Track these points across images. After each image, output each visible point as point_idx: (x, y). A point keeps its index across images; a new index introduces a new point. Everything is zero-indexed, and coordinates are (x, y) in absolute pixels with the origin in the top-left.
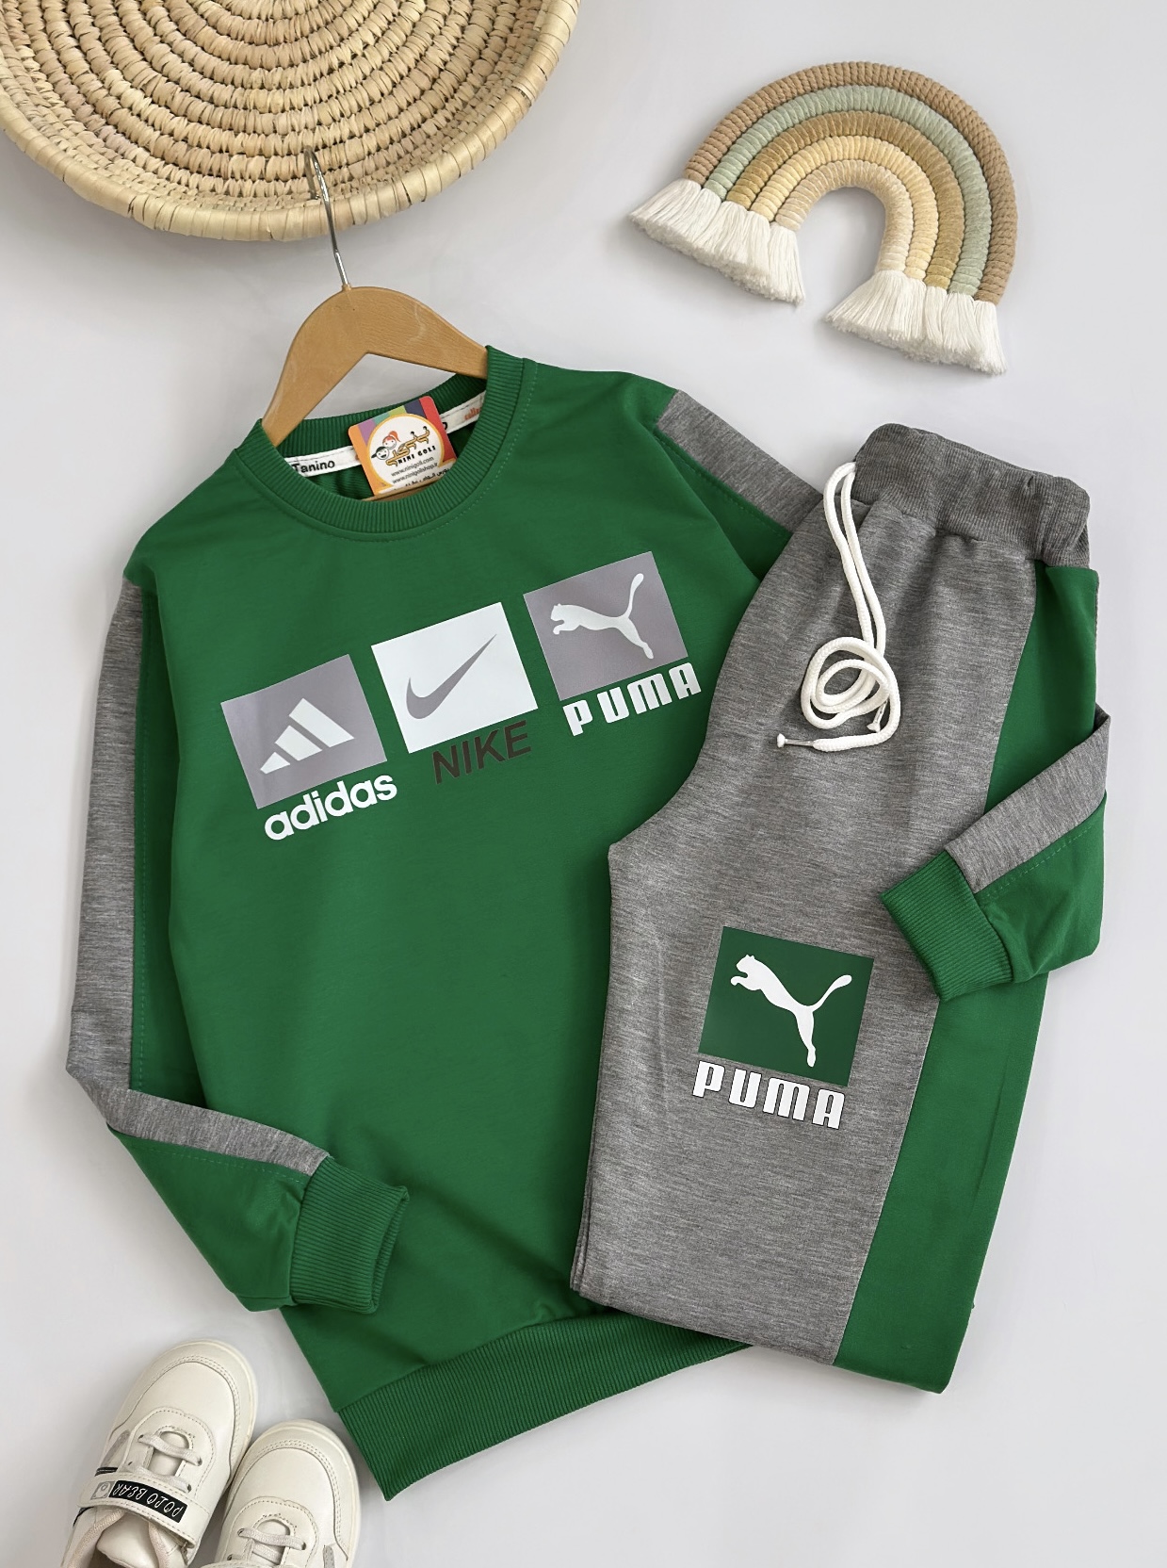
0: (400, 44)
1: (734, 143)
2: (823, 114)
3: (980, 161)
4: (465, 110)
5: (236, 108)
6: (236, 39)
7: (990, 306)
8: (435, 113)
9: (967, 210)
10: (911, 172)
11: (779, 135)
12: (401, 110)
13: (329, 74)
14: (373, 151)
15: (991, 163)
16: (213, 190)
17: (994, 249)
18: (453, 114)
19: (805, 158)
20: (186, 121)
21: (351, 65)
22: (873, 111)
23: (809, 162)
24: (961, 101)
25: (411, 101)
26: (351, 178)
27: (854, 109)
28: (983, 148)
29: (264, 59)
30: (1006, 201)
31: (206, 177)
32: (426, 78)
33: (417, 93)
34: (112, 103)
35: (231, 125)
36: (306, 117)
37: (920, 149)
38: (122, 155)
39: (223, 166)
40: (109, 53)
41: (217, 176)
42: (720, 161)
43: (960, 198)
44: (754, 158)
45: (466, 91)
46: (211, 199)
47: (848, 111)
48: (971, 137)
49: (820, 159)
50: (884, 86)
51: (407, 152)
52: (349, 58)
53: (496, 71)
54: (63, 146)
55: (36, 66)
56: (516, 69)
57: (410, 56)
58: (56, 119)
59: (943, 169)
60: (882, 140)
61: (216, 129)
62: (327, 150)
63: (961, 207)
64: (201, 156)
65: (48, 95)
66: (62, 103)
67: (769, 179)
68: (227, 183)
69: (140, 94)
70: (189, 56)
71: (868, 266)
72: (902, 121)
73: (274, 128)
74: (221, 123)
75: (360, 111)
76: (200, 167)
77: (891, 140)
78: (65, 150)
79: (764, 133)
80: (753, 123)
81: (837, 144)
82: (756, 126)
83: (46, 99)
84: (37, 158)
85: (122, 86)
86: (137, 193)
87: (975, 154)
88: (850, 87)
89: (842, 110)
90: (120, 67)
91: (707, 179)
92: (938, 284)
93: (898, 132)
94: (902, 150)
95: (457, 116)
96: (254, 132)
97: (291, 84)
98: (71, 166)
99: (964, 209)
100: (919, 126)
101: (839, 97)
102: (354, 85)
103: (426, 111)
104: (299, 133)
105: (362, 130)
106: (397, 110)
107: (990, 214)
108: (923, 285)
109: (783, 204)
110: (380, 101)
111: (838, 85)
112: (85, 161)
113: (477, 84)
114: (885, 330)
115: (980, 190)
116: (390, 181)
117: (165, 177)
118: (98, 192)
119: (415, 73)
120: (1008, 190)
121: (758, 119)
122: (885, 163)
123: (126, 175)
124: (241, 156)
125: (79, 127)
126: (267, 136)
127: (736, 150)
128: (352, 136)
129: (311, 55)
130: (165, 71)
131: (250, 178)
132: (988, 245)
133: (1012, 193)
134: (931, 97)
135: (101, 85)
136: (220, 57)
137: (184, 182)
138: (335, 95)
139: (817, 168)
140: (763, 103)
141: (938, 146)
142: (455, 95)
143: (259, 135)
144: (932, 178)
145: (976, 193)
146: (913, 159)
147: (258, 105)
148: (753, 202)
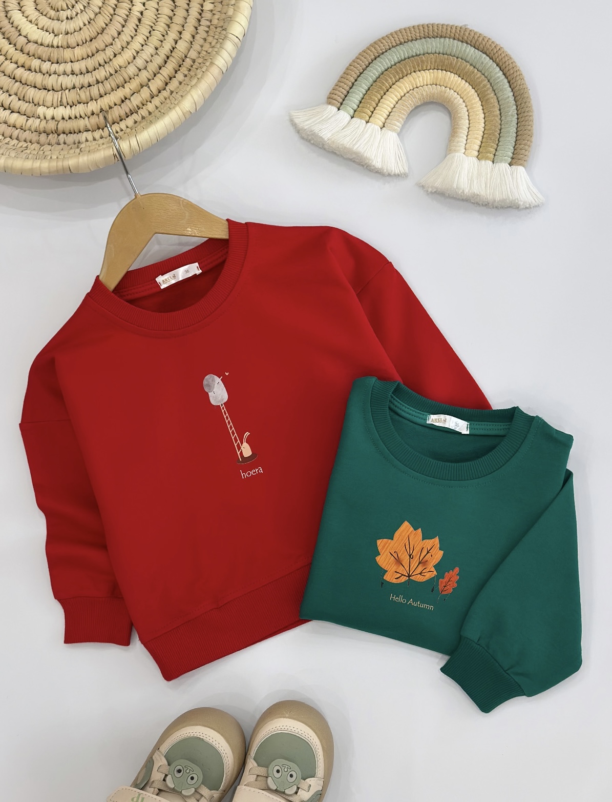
3: (507, 78)
5: (112, 75)
6: (83, 44)
13: (140, 22)
20: (95, 102)
26: (194, 61)
29: (105, 42)
34: (52, 125)
38: (79, 143)
39: (130, 108)
40: (30, 102)
41: (132, 114)
52: (143, 7)
61: (112, 93)
64: (116, 112)
66: (29, 144)
68: (139, 113)
69: (62, 108)
73: (138, 68)
74: (112, 88)
75: (169, 27)
76: (120, 117)
85: (50, 112)
90: (41, 103)
96: (130, 79)
97: (127, 42)
104: (151, 61)
105: (178, 35)
106: (186, 12)
124: (134, 95)
125: (47, 147)
126: (138, 75)
128: (176, 41)
129: (125, 21)
130: (64, 87)
131: (147, 102)
135: (40, 120)
136: (83, 59)
147: (121, 64)
148: (370, 117)
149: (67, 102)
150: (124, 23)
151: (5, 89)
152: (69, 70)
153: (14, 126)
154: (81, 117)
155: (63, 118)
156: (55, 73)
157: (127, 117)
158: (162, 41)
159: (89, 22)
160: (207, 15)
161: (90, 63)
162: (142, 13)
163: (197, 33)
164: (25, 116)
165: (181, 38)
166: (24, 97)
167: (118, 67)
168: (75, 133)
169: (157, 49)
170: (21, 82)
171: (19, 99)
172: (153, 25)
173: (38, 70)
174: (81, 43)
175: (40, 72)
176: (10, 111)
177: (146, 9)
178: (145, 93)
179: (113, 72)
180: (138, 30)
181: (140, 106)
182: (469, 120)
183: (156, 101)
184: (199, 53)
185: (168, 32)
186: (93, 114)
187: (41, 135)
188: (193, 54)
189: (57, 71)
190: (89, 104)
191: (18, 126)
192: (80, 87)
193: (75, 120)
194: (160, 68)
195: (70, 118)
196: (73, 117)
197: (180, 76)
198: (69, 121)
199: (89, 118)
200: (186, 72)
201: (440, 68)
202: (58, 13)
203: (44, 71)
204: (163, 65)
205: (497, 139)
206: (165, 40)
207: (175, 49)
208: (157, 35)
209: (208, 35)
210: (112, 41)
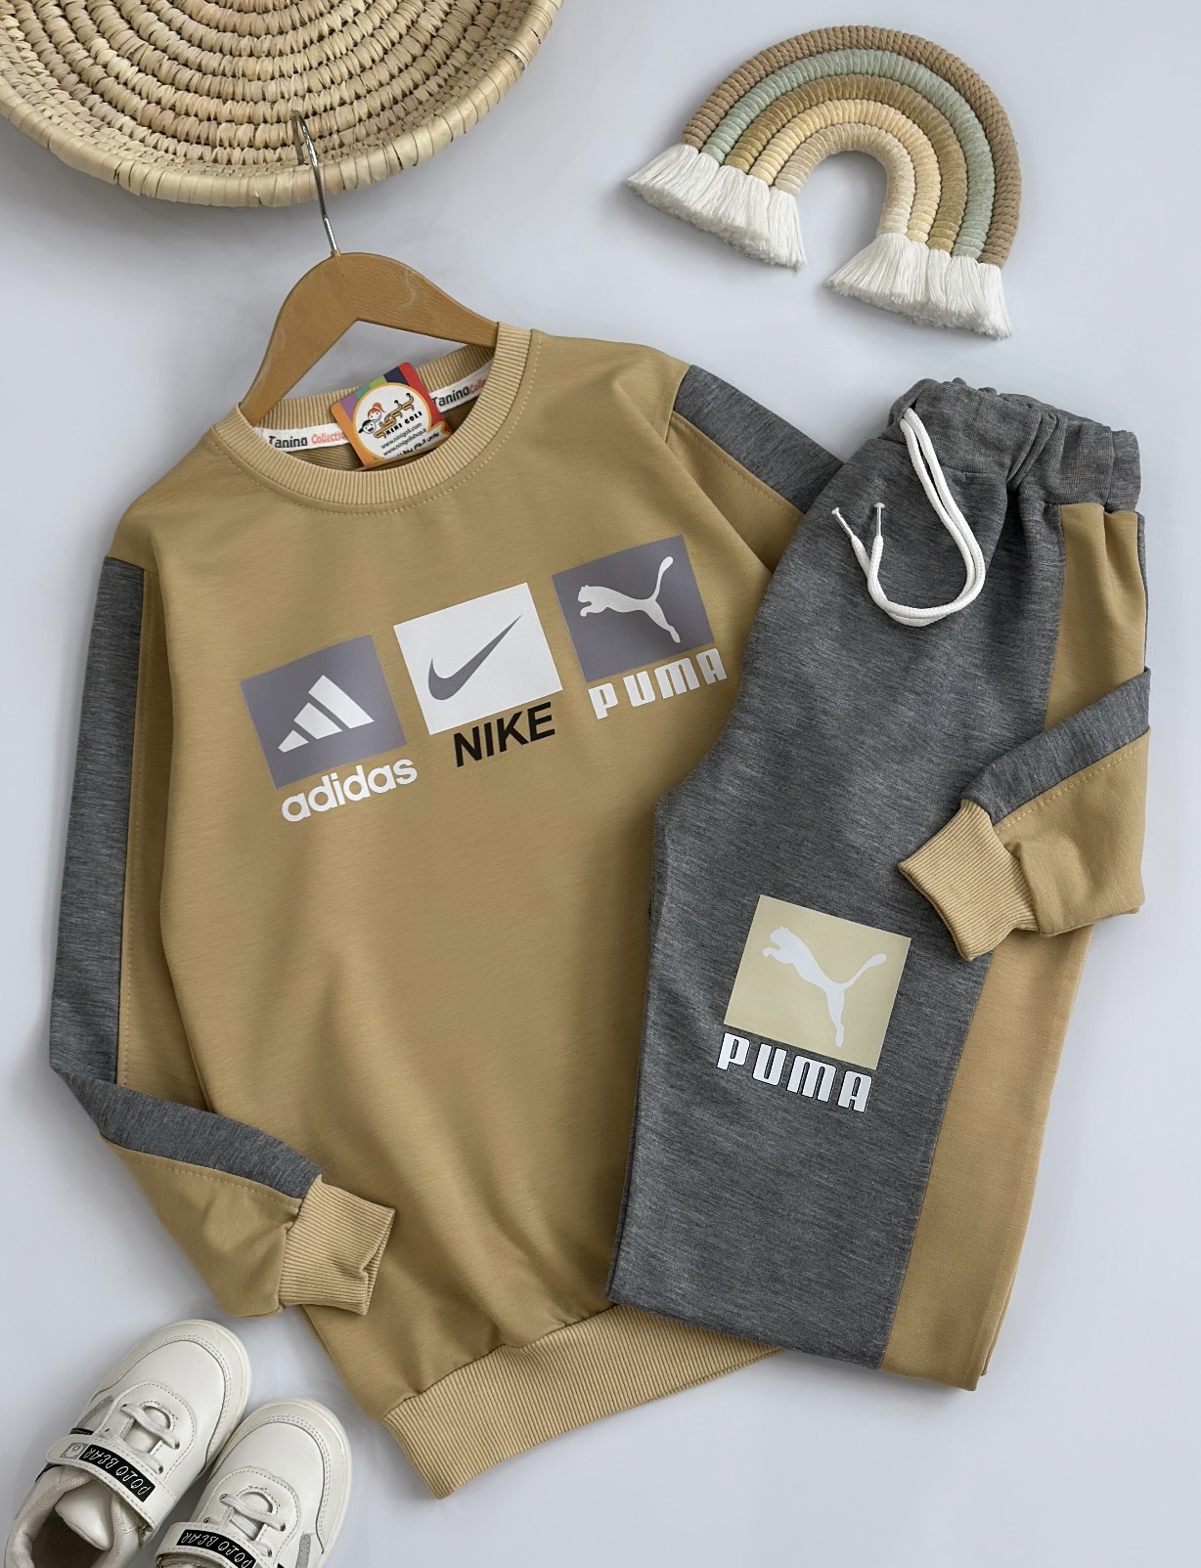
0: (391, 10)
1: (731, 107)
2: (822, 77)
3: (982, 123)
4: (458, 76)
5: (225, 76)
6: (225, 7)
7: (995, 269)
8: (428, 79)
9: (970, 173)
10: (912, 135)
11: (777, 99)
12: (392, 77)
13: (319, 41)
14: (364, 117)
15: (994, 126)
16: (201, 158)
17: (998, 211)
18: (446, 80)
19: (804, 121)
20: (174, 90)
21: (342, 31)
22: (873, 75)
23: (808, 125)
24: (962, 64)
25: (403, 67)
26: (342, 145)
27: (854, 73)
28: (985, 110)
29: (253, 27)
30: (1010, 163)
31: (194, 145)
32: (418, 45)
33: (409, 59)
34: (98, 72)
35: (219, 93)
36: (295, 84)
37: (921, 112)
38: (109, 124)
39: (211, 135)
40: (95, 23)
41: (205, 144)
42: (717, 125)
43: (962, 161)
44: (752, 122)
45: (459, 58)
46: (199, 166)
47: (848, 74)
48: (973, 100)
49: (819, 122)
50: (884, 50)
51: (399, 118)
52: (340, 25)
53: (488, 36)
54: (48, 113)
55: (20, 35)
56: (509, 33)
57: (401, 23)
58: (41, 88)
59: (945, 131)
60: (882, 104)
61: (205, 97)
62: (317, 118)
63: (963, 170)
64: (188, 124)
65: (33, 64)
66: (47, 72)
67: (768, 143)
68: (216, 150)
69: (126, 63)
70: (177, 23)
71: (869, 230)
72: (902, 84)
73: (264, 95)
74: (209, 91)
75: (350, 78)
76: (187, 134)
77: (891, 103)
78: (50, 118)
79: (762, 98)
80: (751, 88)
81: (836, 108)
82: (753, 90)
83: (31, 68)
84: (21, 125)
85: (109, 55)
86: (124, 159)
87: (977, 116)
88: (849, 51)
89: (842, 74)
90: (107, 35)
91: (705, 143)
92: (941, 246)
93: (899, 94)
94: (903, 113)
95: (450, 82)
96: (243, 100)
97: (280, 52)
98: (55, 133)
99: (967, 172)
100: (920, 89)
101: (838, 61)
102: (344, 52)
103: (418, 77)
104: (289, 100)
105: (353, 96)
106: (388, 77)
107: (993, 177)
108: (925, 247)
109: (782, 168)
110: (371, 68)
111: (837, 49)
112: (71, 128)
113: (470, 49)
114: (887, 292)
115: (983, 152)
116: (381, 146)
117: (152, 145)
118: (83, 159)
119: (406, 39)
120: (1011, 152)
121: (756, 83)
122: (885, 127)
123: (113, 143)
124: (229, 124)
125: (64, 96)
126: (256, 103)
127: (734, 114)
128: (342, 103)
129: (301, 22)
130: (152, 39)
131: (239, 145)
132: (991, 207)
133: (1015, 155)
134: (932, 59)
135: (88, 54)
136: (208, 25)
137: (171, 150)
138: (325, 62)
139: (817, 132)
140: (762, 67)
141: (940, 110)
142: (448, 62)
143: (248, 102)
144: (934, 140)
145: (979, 155)
146: (914, 122)
147: (247, 72)
148: (752, 166)
149: (140, 61)
154: (140, 94)
155: (117, 77)
157: (198, 143)
162: (332, 32)
163: (378, 115)
165: (352, 103)
166: (93, 10)
168: (116, 107)
169: (310, 91)
171: (86, 8)
172: (332, 58)
176: (62, 13)
179: (229, 73)
181: (226, 144)
183: (250, 154)
187: (72, 75)
188: (349, 135)
190: (164, 86)
191: (55, 39)
192: (173, 56)
193: (130, 90)
198: (121, 86)
199: (149, 103)
201: (874, 98)
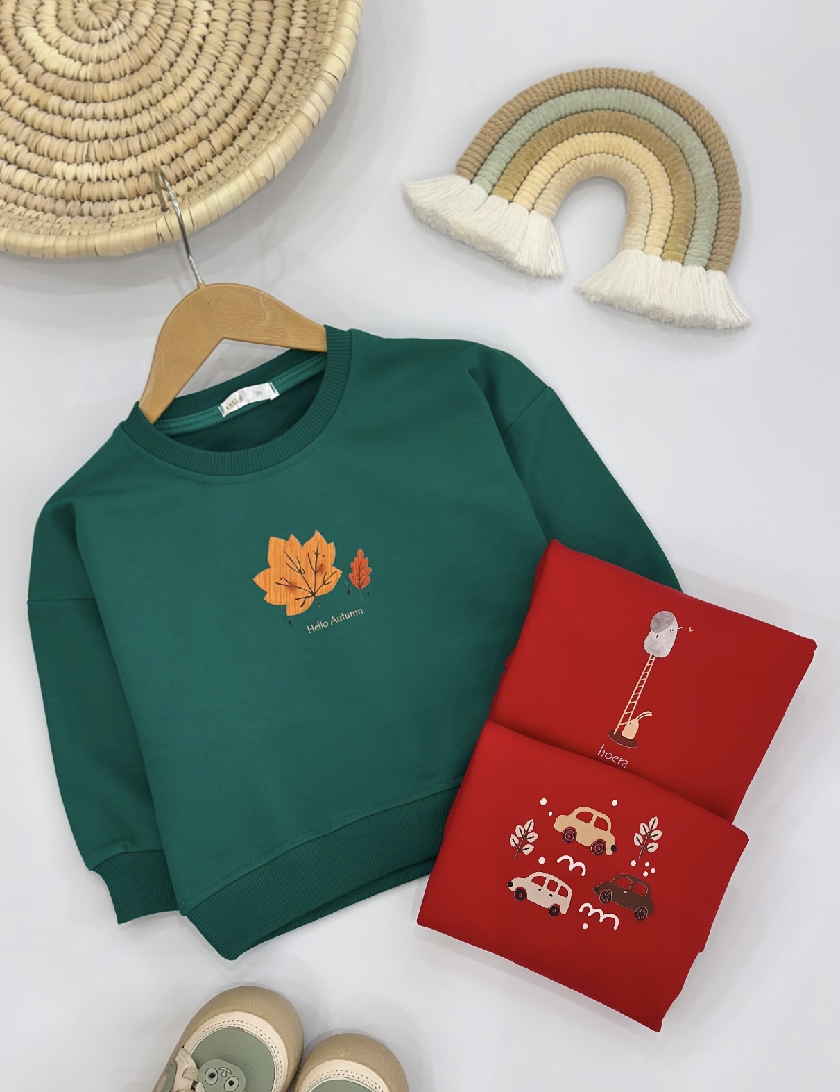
3: (707, 148)
33: (268, 16)
35: (166, 136)
38: (110, 214)
39: (183, 169)
40: (43, 155)
41: (185, 178)
52: (205, 29)
58: (50, 224)
61: (159, 147)
62: (242, 102)
65: (27, 214)
68: (194, 176)
69: (87, 167)
73: (196, 114)
74: (159, 141)
75: (241, 59)
90: (59, 157)
95: (309, 10)
96: (185, 129)
97: (182, 78)
104: (214, 105)
105: (254, 70)
106: (264, 38)
119: (256, 4)
124: (189, 152)
126: (195, 124)
128: (250, 80)
129: (180, 47)
130: (92, 136)
131: (206, 161)
135: (56, 181)
147: (174, 106)
148: (514, 195)
149: (96, 157)
150: (178, 50)
151: (10, 136)
152: (99, 113)
153: (21, 188)
154: (114, 179)
155: (89, 180)
156: (80, 116)
157: (178, 181)
158: (230, 79)
159: (131, 48)
160: (293, 44)
161: (130, 104)
162: (204, 38)
163: (280, 69)
164: (36, 175)
165: (256, 75)
166: (36, 148)
167: (168, 111)
168: (105, 200)
169: (223, 88)
170: (32, 127)
171: (30, 151)
172: (218, 55)
173: (56, 111)
174: (117, 76)
175: (60, 113)
176: (16, 167)
177: (210, 33)
178: (204, 149)
179: (161, 119)
180: (198, 62)
181: (197, 167)
182: (652, 205)
183: (219, 161)
184: (282, 97)
185: (240, 65)
186: (131, 175)
187: (58, 202)
188: (272, 98)
189: (84, 114)
190: (126, 161)
191: (26, 187)
192: (114, 137)
193: (105, 182)
194: (226, 115)
195: (99, 180)
196: (103, 178)
197: (253, 128)
198: (97, 183)
199: (125, 180)
200: (262, 123)
201: (614, 130)
202: (88, 33)
203: (66, 112)
204: (231, 111)
205: (689, 233)
206: (234, 76)
207: (248, 91)
208: (224, 69)
209: (295, 73)
210: (160, 73)
